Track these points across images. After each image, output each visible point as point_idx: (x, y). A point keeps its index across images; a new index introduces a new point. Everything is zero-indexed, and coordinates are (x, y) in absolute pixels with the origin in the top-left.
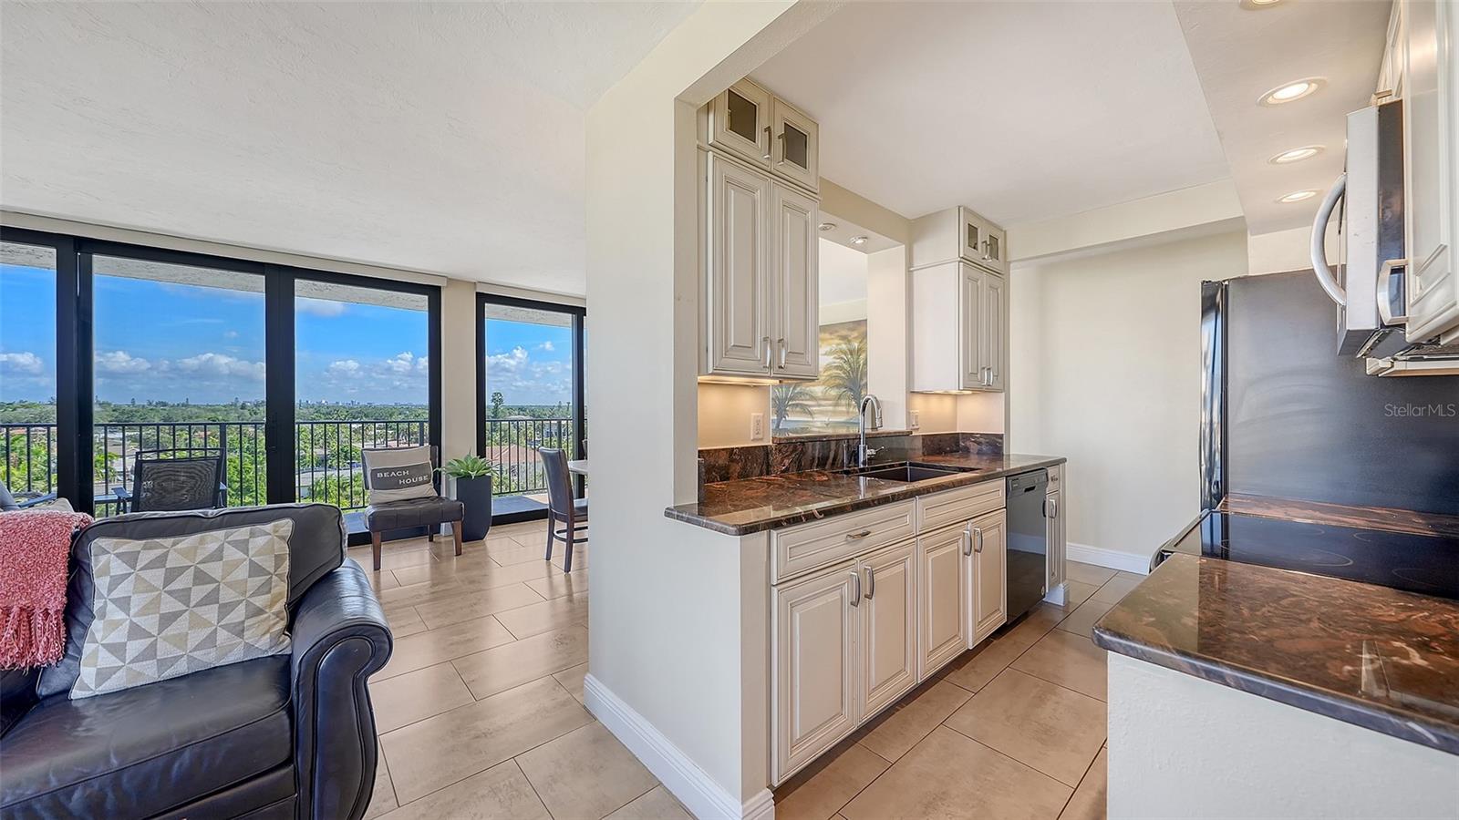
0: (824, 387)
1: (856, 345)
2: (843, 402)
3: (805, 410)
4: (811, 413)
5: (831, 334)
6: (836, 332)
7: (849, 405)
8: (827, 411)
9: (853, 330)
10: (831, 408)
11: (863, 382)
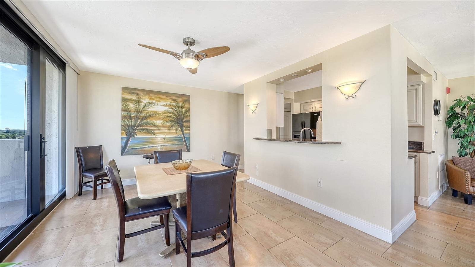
0: (162, 121)
1: (181, 104)
2: (174, 128)
3: (149, 132)
4: (154, 134)
5: (167, 97)
6: (170, 96)
7: (177, 130)
8: (165, 133)
9: (179, 98)
10: (167, 131)
11: (185, 119)
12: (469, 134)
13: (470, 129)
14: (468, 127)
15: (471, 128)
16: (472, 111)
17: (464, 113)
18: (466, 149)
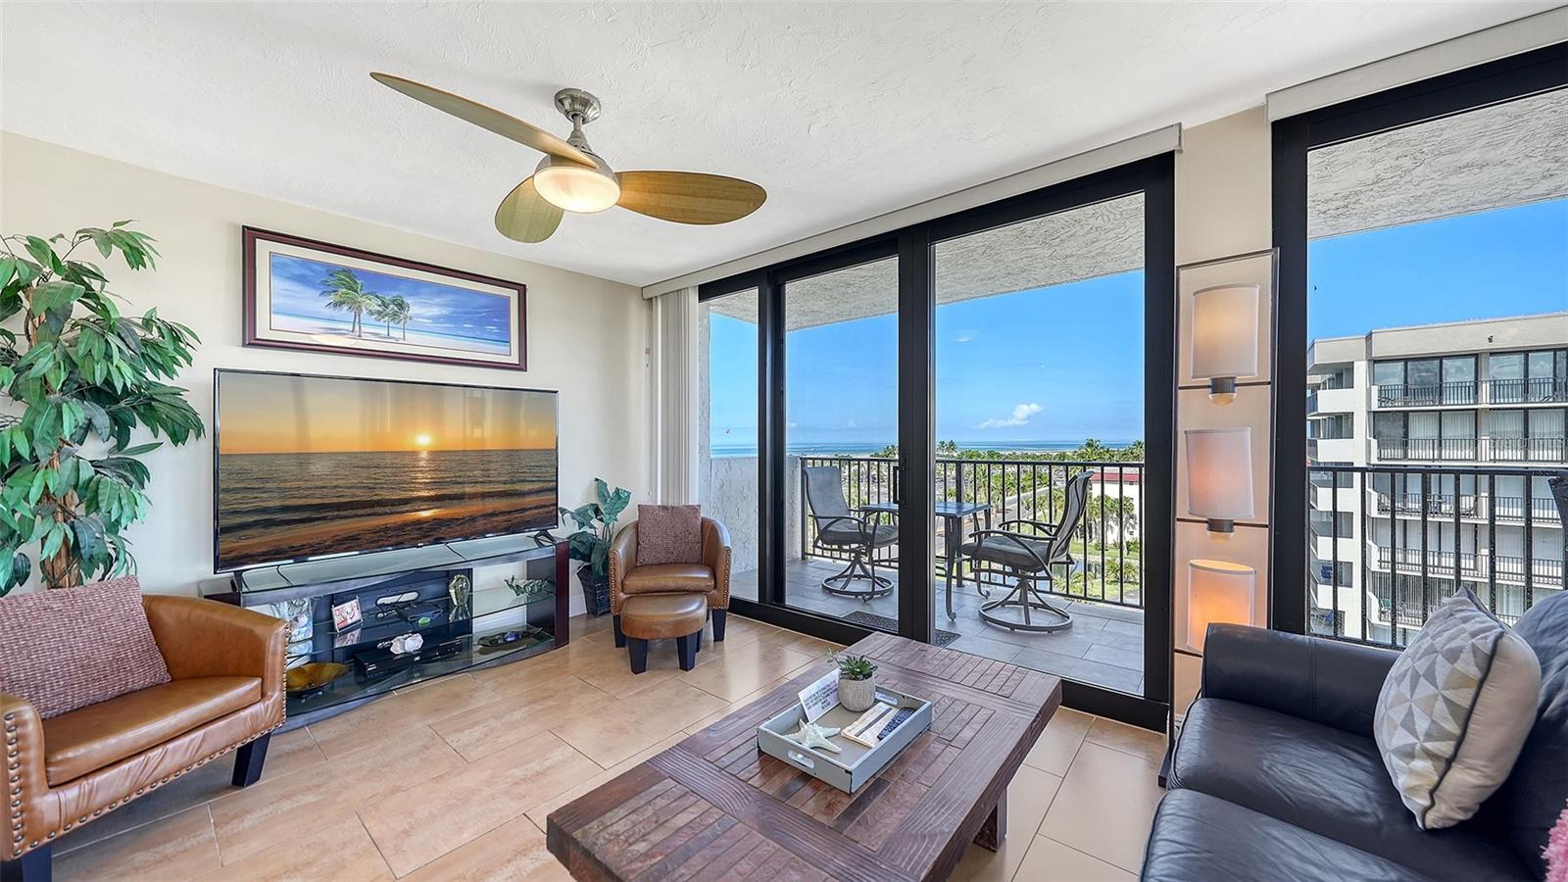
12: (40, 452)
13: (42, 424)
14: (34, 412)
15: (51, 421)
16: (53, 323)
17: (10, 336)
18: (19, 543)
